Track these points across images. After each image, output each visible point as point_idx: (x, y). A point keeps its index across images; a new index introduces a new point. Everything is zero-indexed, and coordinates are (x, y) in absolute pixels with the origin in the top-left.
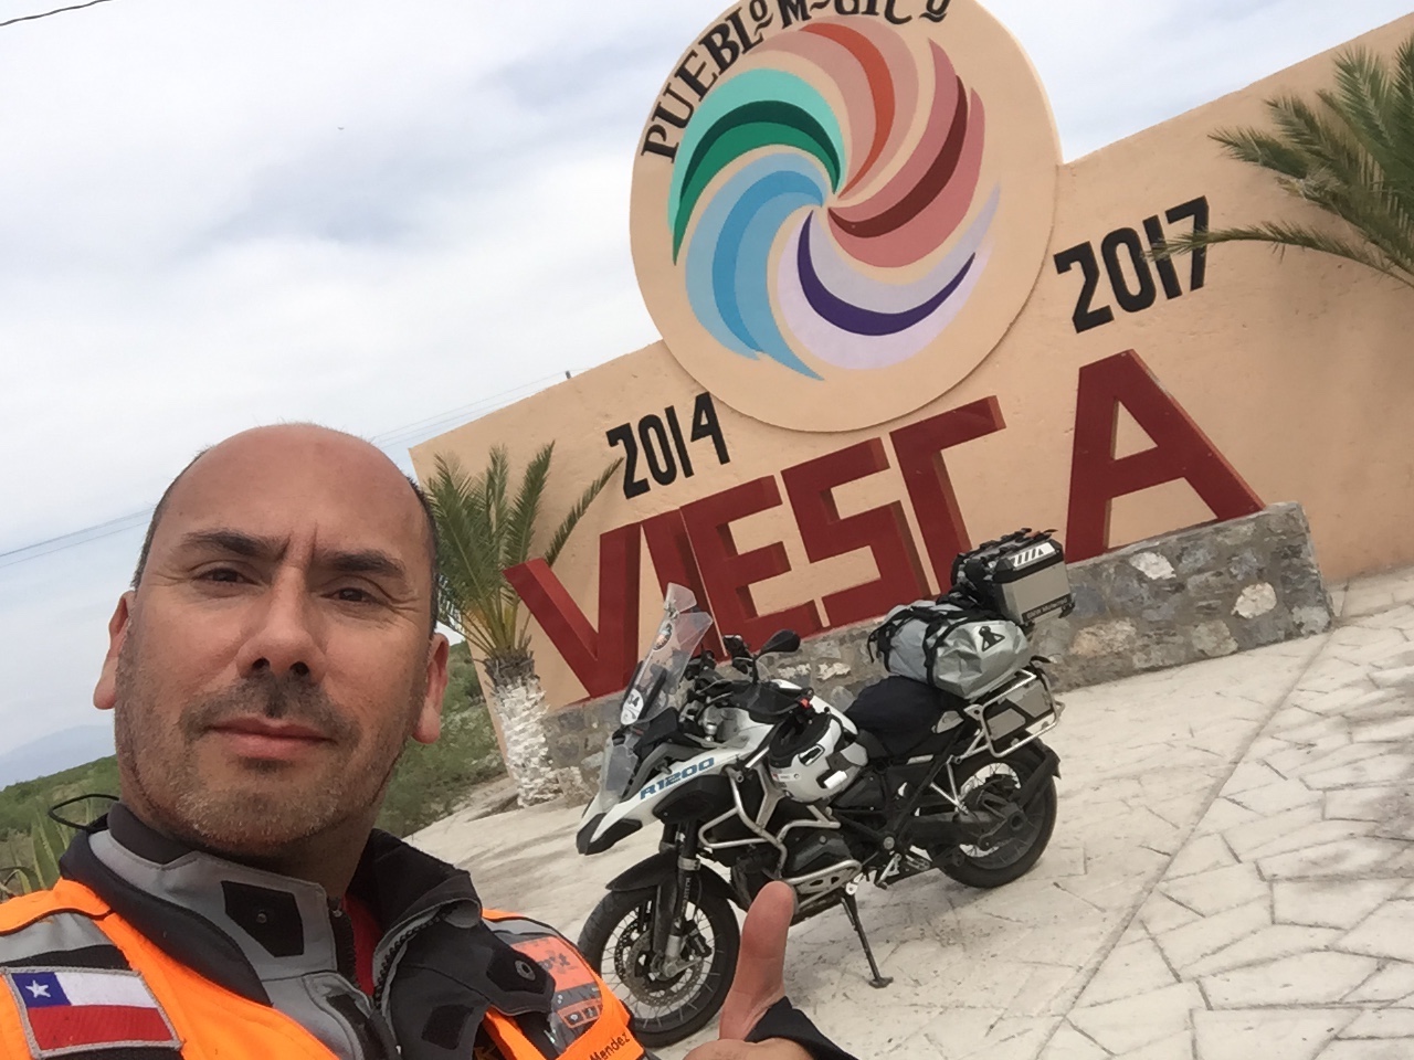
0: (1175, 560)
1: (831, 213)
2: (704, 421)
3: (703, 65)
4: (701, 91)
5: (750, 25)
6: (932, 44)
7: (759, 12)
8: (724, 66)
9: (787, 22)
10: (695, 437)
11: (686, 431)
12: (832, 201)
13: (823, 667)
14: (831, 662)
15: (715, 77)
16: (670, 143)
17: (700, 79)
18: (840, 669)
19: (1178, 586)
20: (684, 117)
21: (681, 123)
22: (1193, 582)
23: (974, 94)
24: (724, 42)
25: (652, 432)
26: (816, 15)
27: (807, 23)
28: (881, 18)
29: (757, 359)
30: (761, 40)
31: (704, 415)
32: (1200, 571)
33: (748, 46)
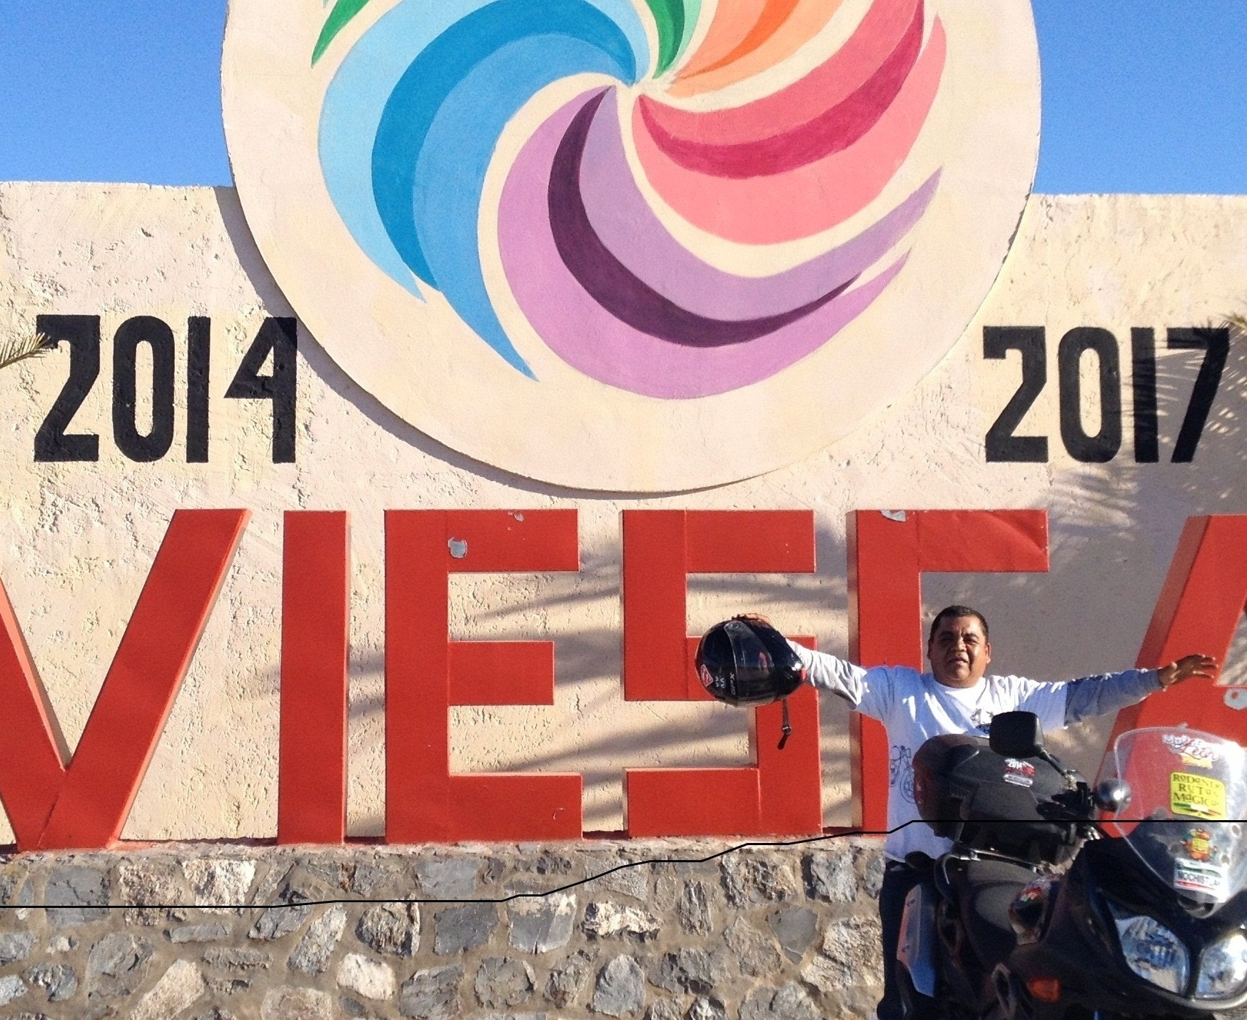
2: (267, 369)
10: (236, 391)
11: (224, 367)
14: (625, 900)
18: (635, 920)
25: (144, 352)
31: (271, 356)
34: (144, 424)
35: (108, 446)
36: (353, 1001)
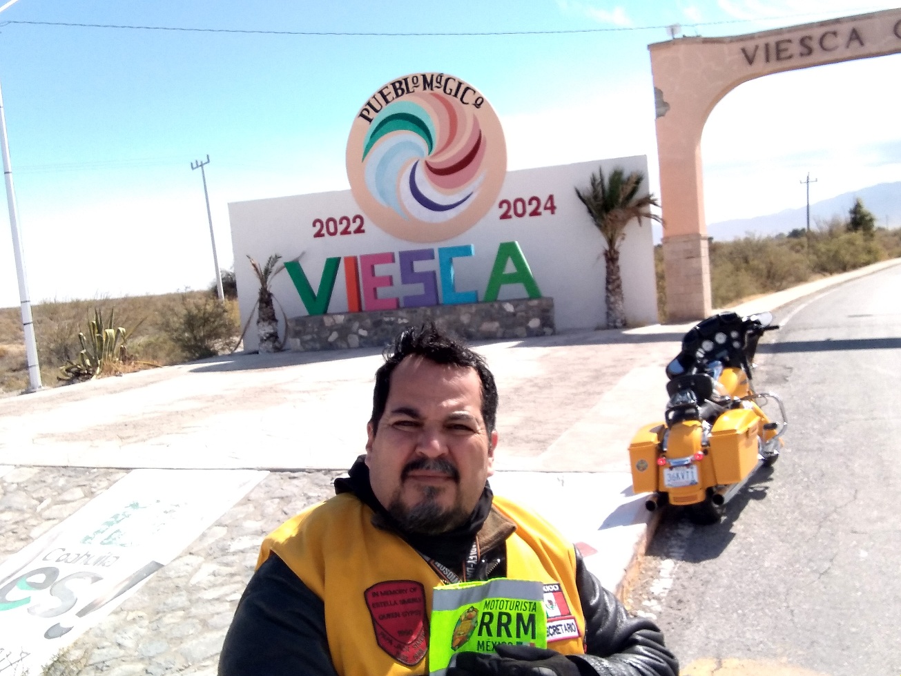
0: (515, 307)
1: (426, 162)
3: (390, 93)
4: (387, 102)
5: (411, 85)
6: (474, 116)
7: (415, 81)
8: (398, 95)
9: (425, 89)
12: (427, 158)
13: (399, 319)
14: (402, 318)
16: (370, 117)
18: (405, 321)
19: (514, 314)
20: (378, 109)
21: (377, 111)
22: (519, 314)
24: (401, 87)
32: (521, 311)
33: (408, 92)
36: (361, 337)
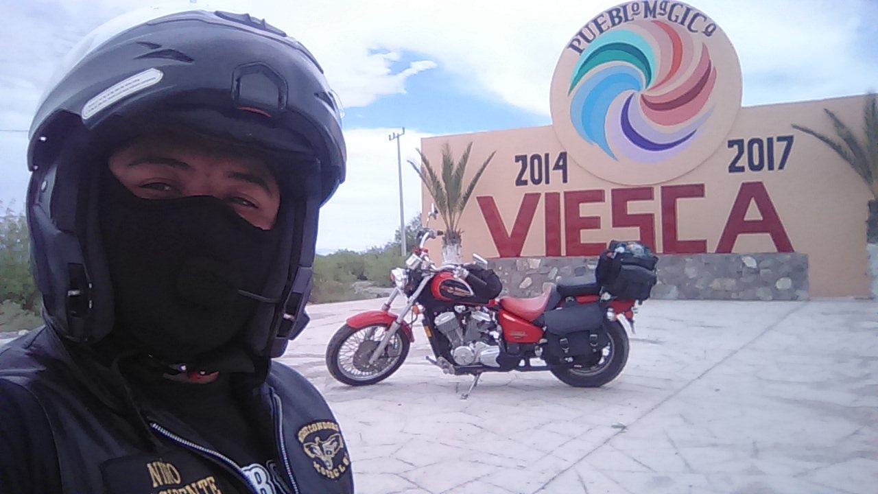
0: (758, 262)
1: (642, 96)
2: (561, 163)
3: (605, 22)
4: (601, 31)
5: (630, 12)
6: (704, 45)
7: (635, 9)
8: (614, 24)
9: (646, 16)
10: (554, 169)
11: (552, 165)
12: (644, 91)
15: (609, 28)
16: (581, 48)
17: (602, 26)
19: (757, 271)
20: (590, 39)
21: (589, 41)
22: (762, 271)
23: (714, 69)
24: (617, 15)
25: (536, 161)
26: (659, 17)
27: (655, 19)
28: (685, 27)
29: (592, 144)
30: (633, 19)
31: (562, 161)
32: (766, 268)
33: (627, 20)
34: (537, 177)
35: (530, 182)
